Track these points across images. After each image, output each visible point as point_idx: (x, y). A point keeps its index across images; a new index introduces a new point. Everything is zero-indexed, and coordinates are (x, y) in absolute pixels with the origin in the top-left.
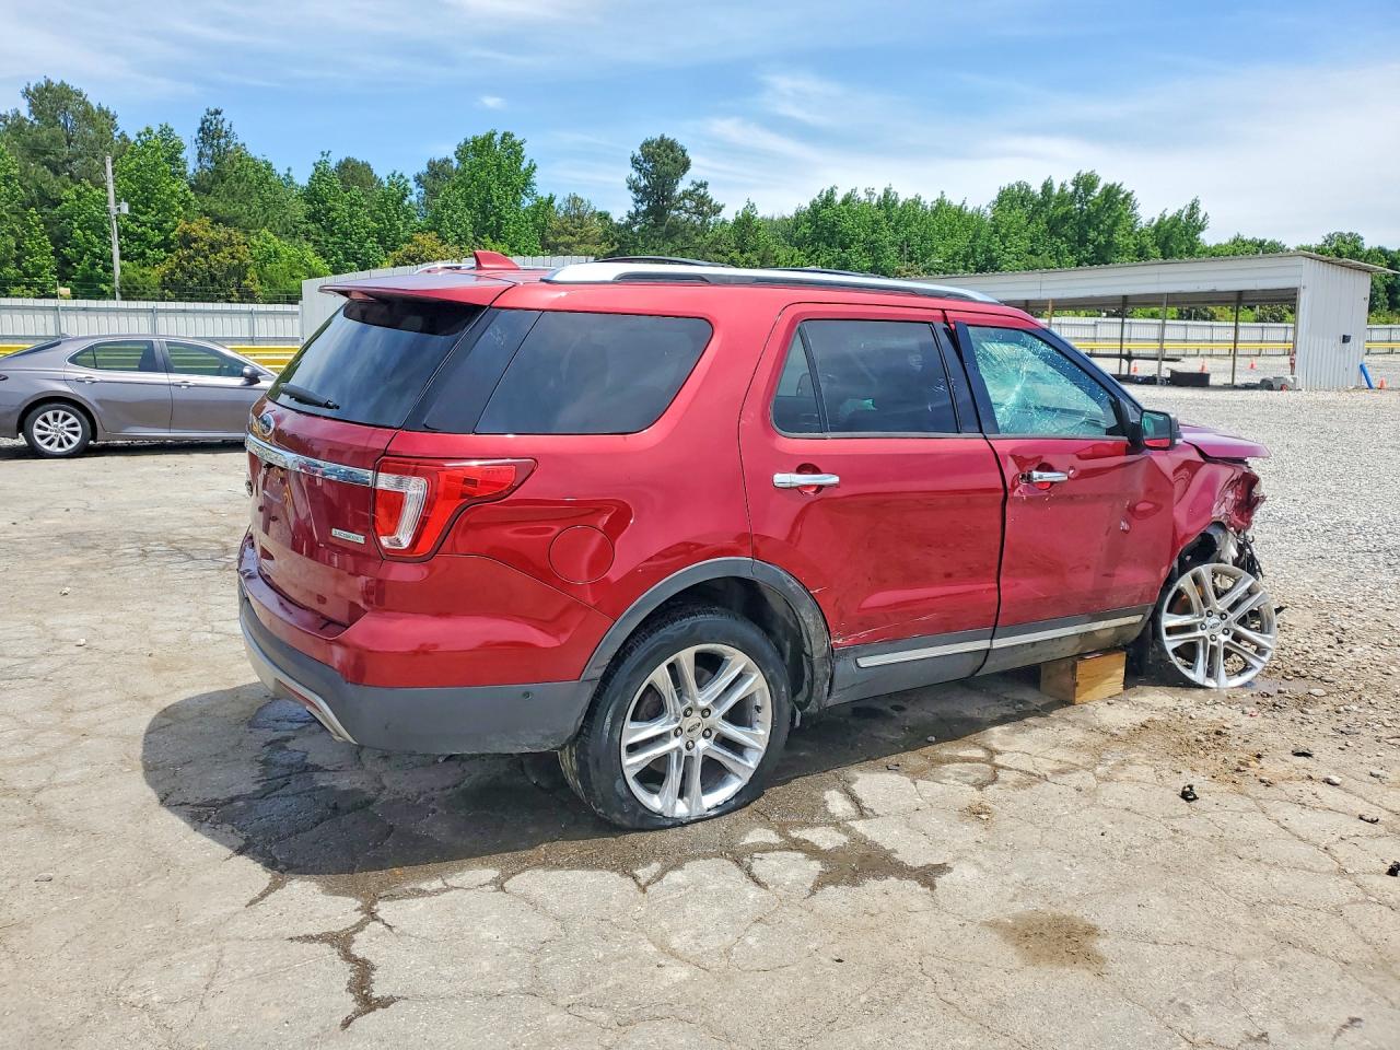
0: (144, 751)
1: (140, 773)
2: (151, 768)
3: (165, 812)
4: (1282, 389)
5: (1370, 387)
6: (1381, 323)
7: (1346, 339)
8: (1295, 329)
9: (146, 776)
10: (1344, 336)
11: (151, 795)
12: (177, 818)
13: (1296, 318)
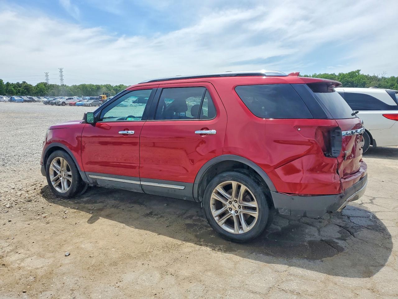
0: (388, 257)
1: (394, 249)
2: (389, 250)
3: (391, 234)
9: (392, 248)
11: (393, 240)
12: (389, 231)
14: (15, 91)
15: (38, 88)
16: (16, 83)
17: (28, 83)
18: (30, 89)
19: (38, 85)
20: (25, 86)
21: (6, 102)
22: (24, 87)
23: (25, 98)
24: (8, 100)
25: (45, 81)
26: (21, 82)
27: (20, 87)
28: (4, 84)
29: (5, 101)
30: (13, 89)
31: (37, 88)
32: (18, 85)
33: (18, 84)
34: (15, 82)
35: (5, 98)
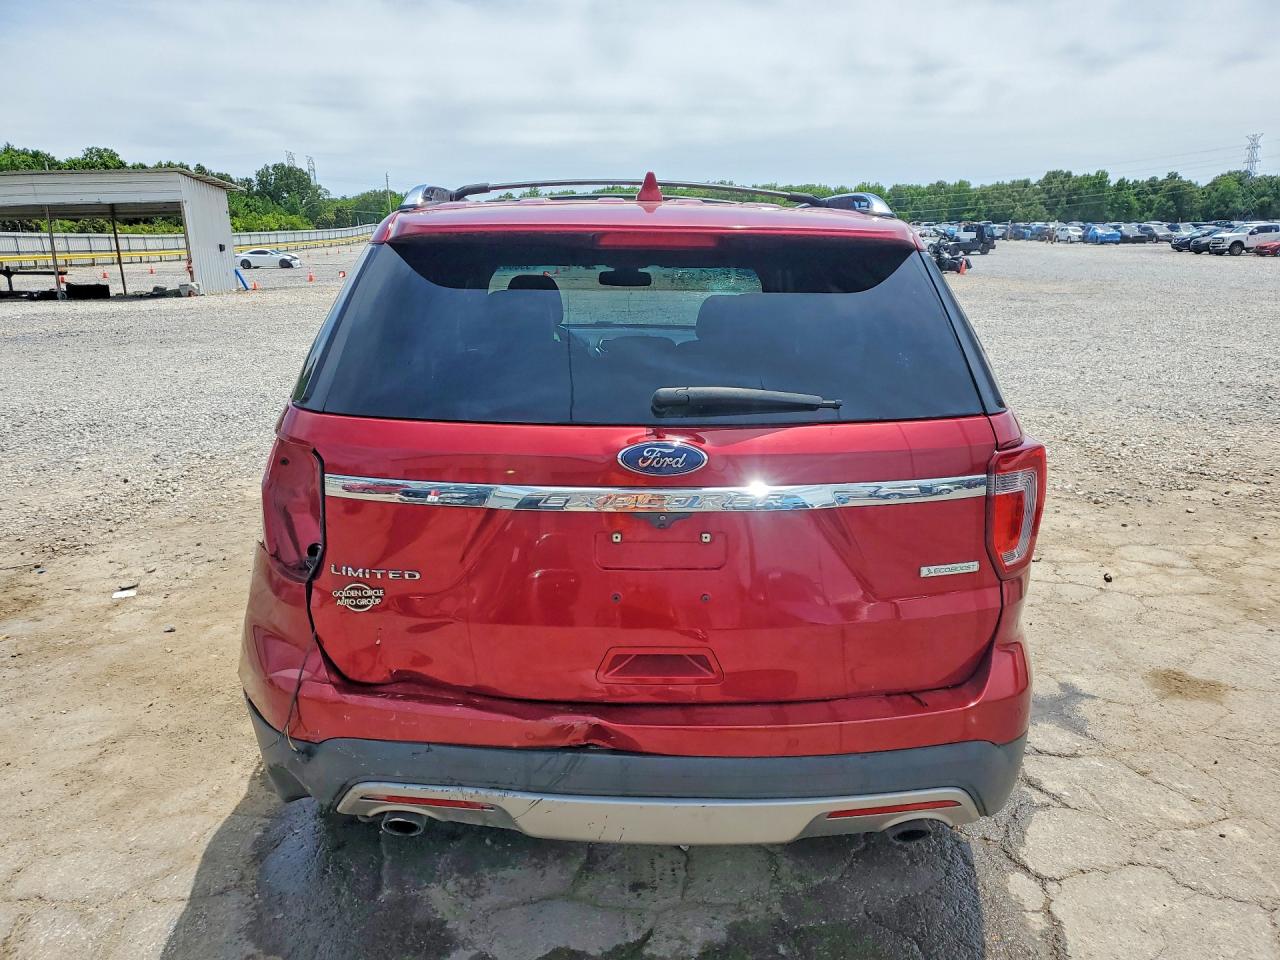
4: (190, 295)
5: (247, 289)
6: (164, 232)
7: (222, 248)
8: (186, 238)
10: (221, 246)
13: (185, 229)
14: (1136, 205)
15: (1214, 194)
16: (1146, 179)
17: (1185, 179)
18: (1187, 198)
19: (1214, 184)
20: (1173, 189)
21: (1071, 242)
22: (1169, 191)
23: (1130, 229)
24: (1080, 237)
25: (1243, 168)
26: (1161, 176)
27: (1155, 192)
28: (1112, 184)
29: (1069, 240)
30: (1132, 198)
31: (1209, 193)
32: (1154, 186)
33: (1153, 183)
34: (1144, 177)
35: (1072, 230)
